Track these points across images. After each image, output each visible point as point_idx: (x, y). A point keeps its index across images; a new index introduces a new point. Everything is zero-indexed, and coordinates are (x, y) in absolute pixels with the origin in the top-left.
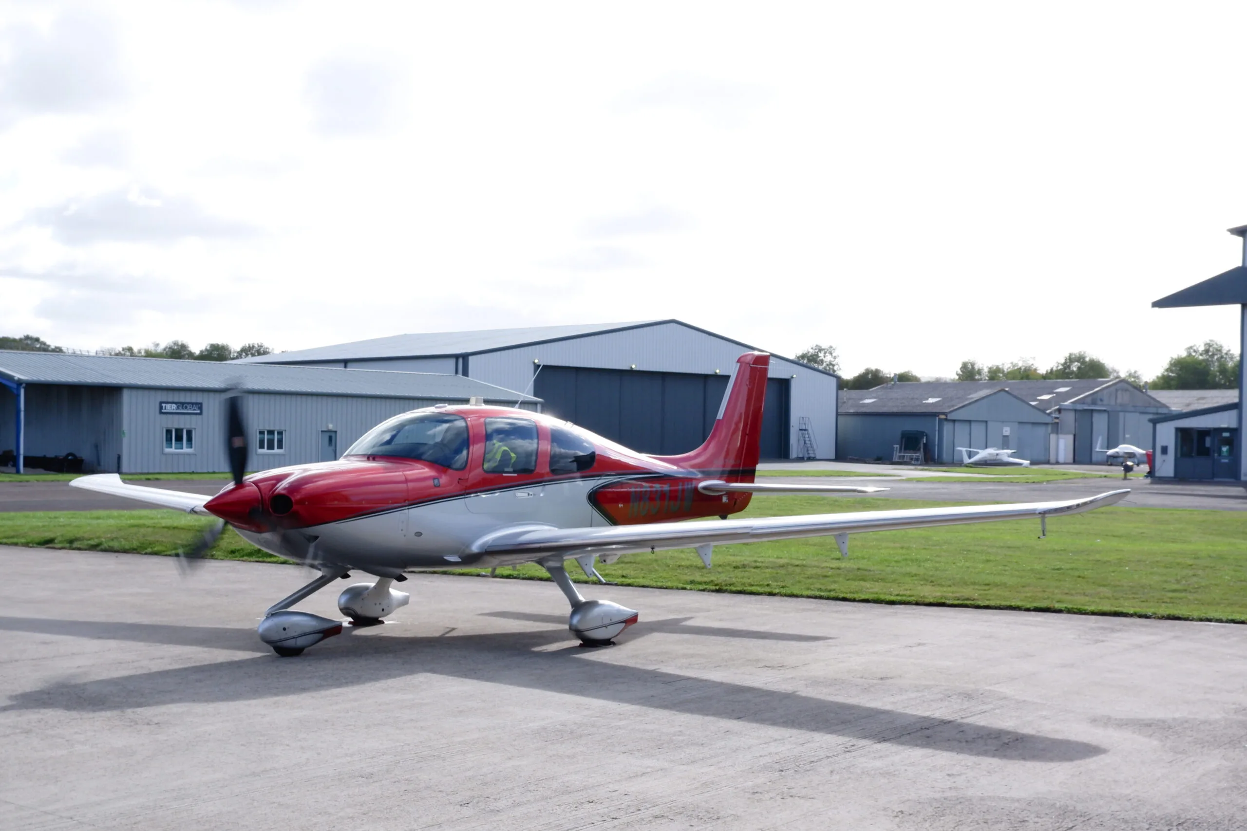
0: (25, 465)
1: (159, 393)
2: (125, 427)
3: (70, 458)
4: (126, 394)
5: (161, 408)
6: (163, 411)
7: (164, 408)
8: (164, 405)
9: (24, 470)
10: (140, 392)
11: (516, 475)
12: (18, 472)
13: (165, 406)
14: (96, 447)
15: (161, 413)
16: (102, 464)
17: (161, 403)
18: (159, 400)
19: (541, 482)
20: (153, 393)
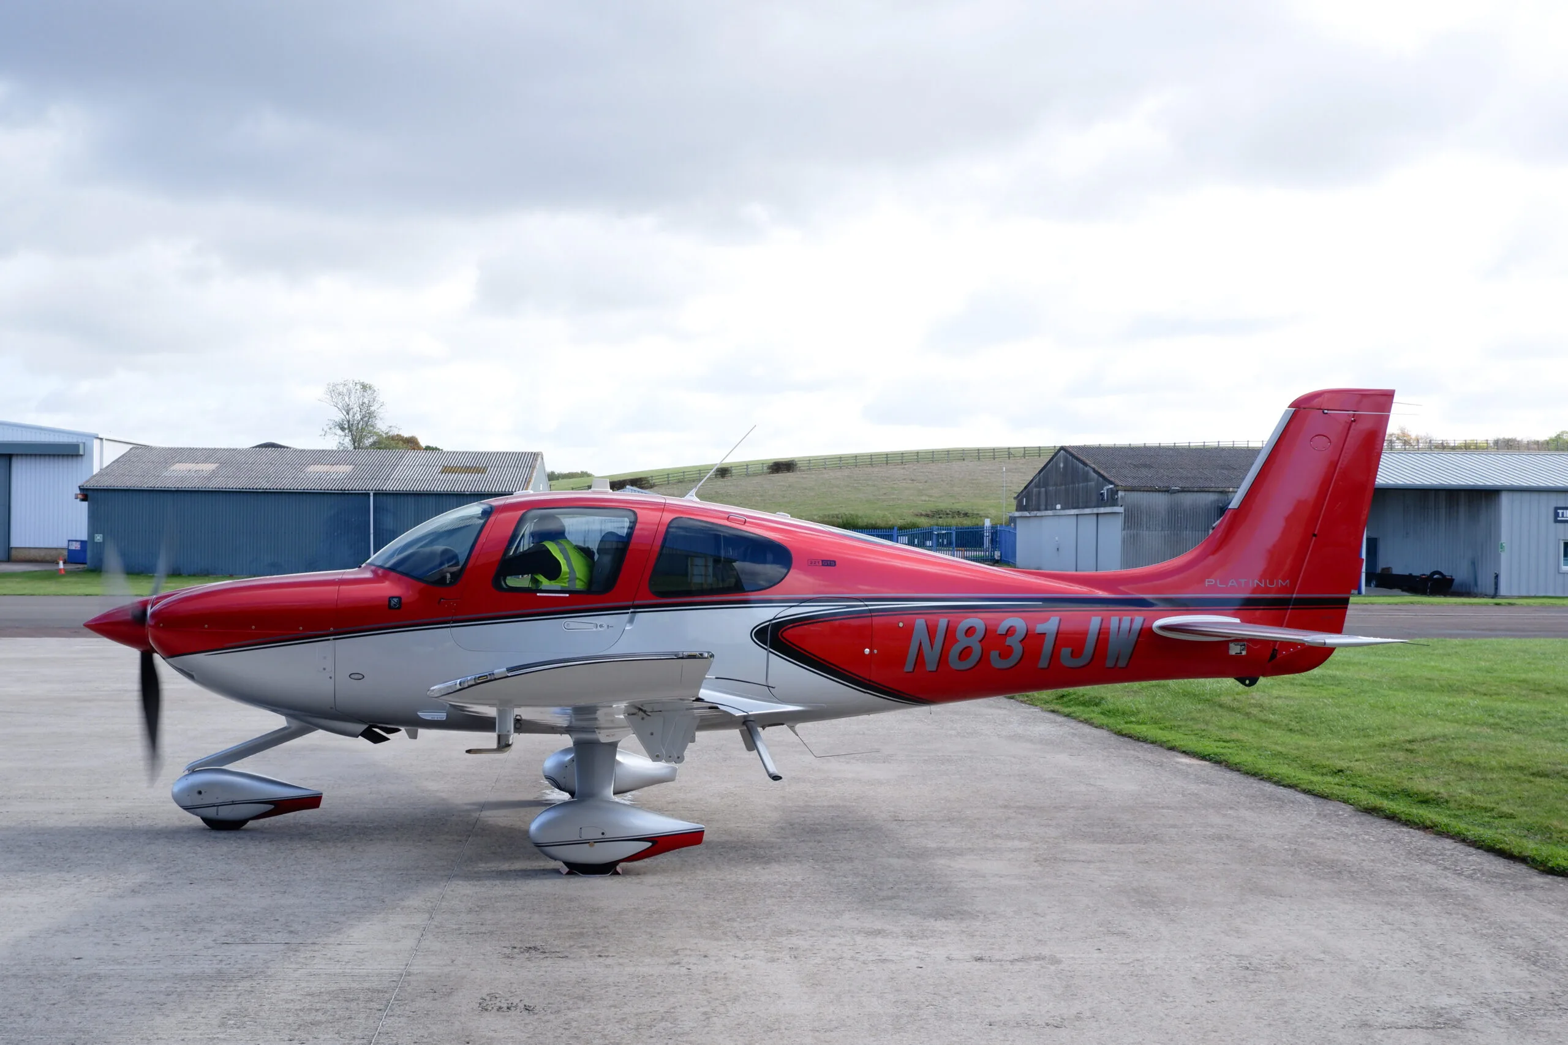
0: (1368, 583)
1: (1553, 496)
2: (1504, 539)
3: (1436, 576)
4: (1505, 498)
5: (1556, 515)
6: (1559, 519)
7: (1560, 515)
8: (1560, 511)
9: (1366, 590)
10: (1526, 496)
11: (567, 595)
12: (1360, 593)
13: (1563, 513)
14: (1473, 563)
15: (1556, 521)
16: (1479, 583)
17: (1556, 509)
18: (1554, 504)
19: (628, 608)
20: (1544, 496)
